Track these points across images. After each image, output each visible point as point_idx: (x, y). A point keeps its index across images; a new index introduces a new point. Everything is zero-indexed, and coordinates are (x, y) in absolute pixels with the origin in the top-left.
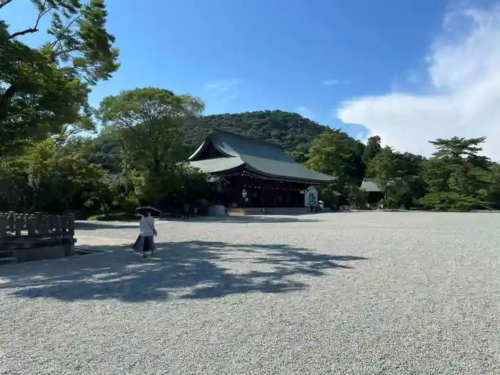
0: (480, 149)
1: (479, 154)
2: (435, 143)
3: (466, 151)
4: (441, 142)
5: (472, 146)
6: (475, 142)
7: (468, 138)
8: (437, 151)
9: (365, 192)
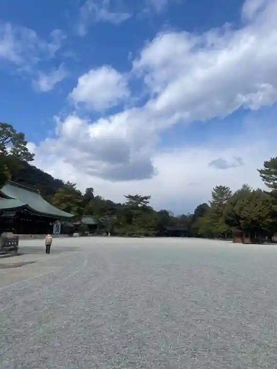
0: (148, 202)
1: (148, 205)
2: (127, 197)
3: (142, 203)
4: (130, 197)
5: (145, 200)
6: (146, 198)
7: (143, 196)
8: (128, 201)
9: (85, 225)
